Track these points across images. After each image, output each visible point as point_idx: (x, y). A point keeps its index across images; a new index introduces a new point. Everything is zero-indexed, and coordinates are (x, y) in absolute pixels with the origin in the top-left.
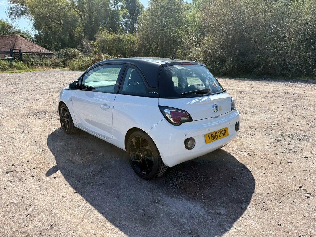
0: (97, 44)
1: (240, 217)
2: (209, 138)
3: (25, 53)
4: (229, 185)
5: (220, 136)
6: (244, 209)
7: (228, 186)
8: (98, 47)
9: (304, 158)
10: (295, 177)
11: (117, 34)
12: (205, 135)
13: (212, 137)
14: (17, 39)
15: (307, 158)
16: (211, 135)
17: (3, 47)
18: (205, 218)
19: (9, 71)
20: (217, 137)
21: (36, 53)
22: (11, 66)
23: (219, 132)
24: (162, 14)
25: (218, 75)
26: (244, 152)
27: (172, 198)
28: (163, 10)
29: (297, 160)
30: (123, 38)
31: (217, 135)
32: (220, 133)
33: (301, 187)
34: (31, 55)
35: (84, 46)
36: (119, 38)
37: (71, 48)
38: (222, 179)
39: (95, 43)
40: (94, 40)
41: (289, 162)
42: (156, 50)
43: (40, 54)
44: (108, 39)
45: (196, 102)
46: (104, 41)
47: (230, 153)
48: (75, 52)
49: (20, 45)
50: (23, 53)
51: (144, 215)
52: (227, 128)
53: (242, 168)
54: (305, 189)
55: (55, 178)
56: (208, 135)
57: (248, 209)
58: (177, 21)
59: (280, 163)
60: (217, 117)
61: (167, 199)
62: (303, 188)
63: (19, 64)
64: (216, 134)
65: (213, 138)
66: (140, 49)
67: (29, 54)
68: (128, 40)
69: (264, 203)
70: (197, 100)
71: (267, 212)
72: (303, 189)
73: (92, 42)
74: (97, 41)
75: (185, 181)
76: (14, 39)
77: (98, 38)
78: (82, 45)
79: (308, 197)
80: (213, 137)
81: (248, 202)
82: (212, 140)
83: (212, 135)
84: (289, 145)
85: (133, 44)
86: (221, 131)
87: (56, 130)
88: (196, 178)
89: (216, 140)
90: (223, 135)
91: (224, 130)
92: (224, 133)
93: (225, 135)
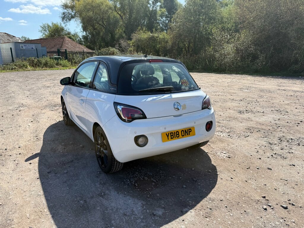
0: (133, 43)
1: (174, 220)
2: (168, 136)
3: (70, 52)
4: (185, 186)
5: (183, 135)
6: (183, 213)
7: (183, 187)
8: (134, 46)
9: (291, 165)
10: (265, 185)
11: (152, 33)
12: (162, 134)
13: (171, 136)
14: (65, 40)
15: (294, 166)
16: (171, 133)
17: (53, 48)
18: (137, 217)
19: (55, 68)
20: (178, 136)
21: (79, 52)
22: (57, 64)
23: (182, 131)
24: (195, 11)
25: (249, 72)
26: (225, 153)
27: (118, 193)
28: (196, 8)
29: (281, 167)
30: (157, 37)
31: (178, 134)
32: (183, 132)
33: (264, 197)
34: (75, 54)
35: (121, 45)
36: (153, 37)
37: (110, 47)
38: (181, 179)
39: (131, 43)
40: (131, 39)
41: (269, 169)
42: (188, 48)
43: (83, 53)
44: (143, 38)
45: (153, 100)
46: (139, 40)
47: (208, 154)
48: (114, 50)
49: (67, 45)
50: (68, 52)
51: (82, 206)
52: (193, 127)
53: (210, 171)
54: (268, 200)
55: (30, 164)
56: (166, 134)
57: (189, 213)
58: (210, 19)
59: (258, 169)
60: (180, 115)
61: (113, 194)
62: (267, 198)
63: (65, 62)
64: (177, 133)
66: (172, 47)
67: (73, 53)
68: (162, 39)
69: (210, 209)
70: (155, 98)
71: (208, 219)
72: (266, 200)
73: (129, 42)
74: (133, 41)
75: (143, 178)
76: (62, 40)
77: (134, 37)
78: (120, 44)
79: (266, 209)
80: (173, 135)
81: (192, 207)
82: (171, 138)
83: (172, 134)
84: (282, 149)
85: (167, 42)
86: (185, 130)
87: (59, 121)
88: (156, 175)
89: (177, 139)
90: (188, 135)
91: (189, 129)
92: (189, 132)
93: (189, 135)
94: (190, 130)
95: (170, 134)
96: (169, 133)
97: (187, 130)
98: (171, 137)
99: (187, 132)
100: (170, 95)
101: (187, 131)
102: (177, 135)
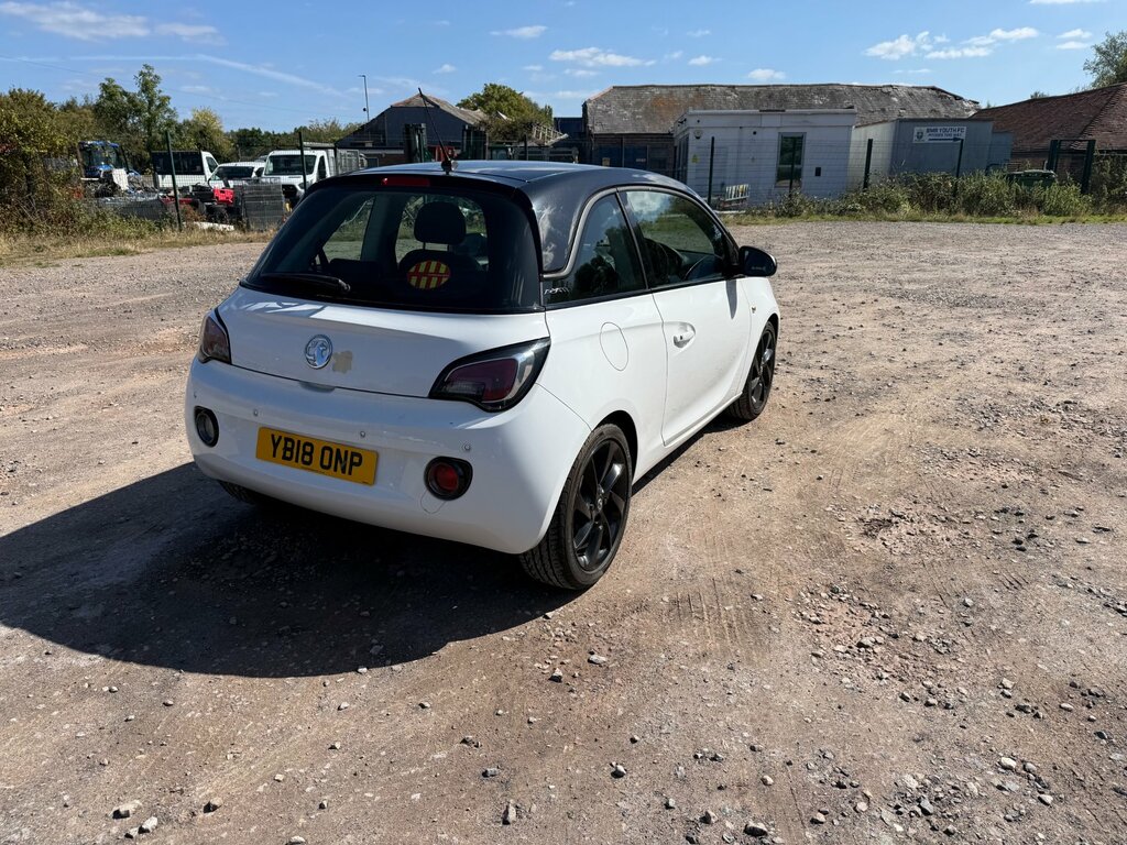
2: (276, 445)
3: (1108, 151)
5: (326, 463)
12: (263, 429)
13: (286, 449)
16: (287, 440)
20: (307, 458)
23: (325, 448)
31: (310, 454)
32: (327, 453)
49: (1115, 123)
52: (375, 454)
56: (273, 436)
64: (308, 449)
65: (288, 454)
80: (291, 450)
82: (284, 458)
83: (289, 445)
86: (338, 451)
89: (303, 468)
90: (343, 471)
91: (353, 454)
92: (352, 464)
93: (350, 473)
94: (356, 459)
95: (282, 443)
96: (280, 438)
97: (346, 452)
98: (285, 453)
99: (344, 461)
100: (319, 307)
101: (346, 459)
102: (305, 453)
